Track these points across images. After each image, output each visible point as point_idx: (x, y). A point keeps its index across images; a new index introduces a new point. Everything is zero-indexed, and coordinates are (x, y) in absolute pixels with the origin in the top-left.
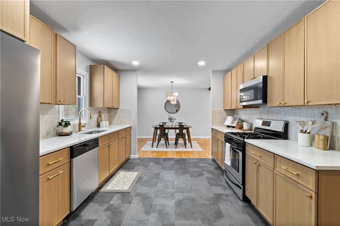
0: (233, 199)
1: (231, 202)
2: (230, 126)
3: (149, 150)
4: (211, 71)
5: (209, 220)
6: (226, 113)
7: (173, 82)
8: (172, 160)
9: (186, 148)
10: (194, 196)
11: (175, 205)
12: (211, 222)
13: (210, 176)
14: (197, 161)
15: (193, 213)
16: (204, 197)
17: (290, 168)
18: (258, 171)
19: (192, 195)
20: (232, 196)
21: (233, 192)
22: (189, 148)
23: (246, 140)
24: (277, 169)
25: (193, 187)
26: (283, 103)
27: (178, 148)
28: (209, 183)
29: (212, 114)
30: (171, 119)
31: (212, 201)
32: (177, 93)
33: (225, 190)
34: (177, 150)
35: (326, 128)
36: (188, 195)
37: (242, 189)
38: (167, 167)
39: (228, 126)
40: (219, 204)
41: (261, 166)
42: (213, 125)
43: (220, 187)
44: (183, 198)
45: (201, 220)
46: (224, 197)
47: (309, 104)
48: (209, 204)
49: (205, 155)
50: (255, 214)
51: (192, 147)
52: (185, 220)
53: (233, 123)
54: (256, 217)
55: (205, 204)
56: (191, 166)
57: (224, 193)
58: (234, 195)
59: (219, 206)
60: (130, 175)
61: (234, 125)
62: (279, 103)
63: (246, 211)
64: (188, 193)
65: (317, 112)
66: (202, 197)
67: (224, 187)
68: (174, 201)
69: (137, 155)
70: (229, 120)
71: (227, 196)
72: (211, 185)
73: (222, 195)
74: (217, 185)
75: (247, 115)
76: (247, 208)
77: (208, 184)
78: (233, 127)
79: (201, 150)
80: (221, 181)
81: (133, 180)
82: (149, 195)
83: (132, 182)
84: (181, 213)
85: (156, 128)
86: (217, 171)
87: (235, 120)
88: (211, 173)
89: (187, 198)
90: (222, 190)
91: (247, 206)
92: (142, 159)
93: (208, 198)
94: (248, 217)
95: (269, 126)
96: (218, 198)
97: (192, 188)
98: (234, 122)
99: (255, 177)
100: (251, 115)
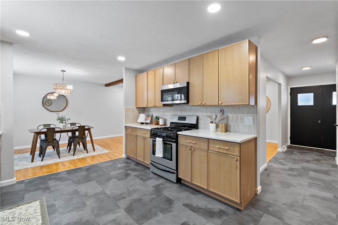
0: (168, 185)
1: (170, 188)
2: (144, 122)
3: (29, 167)
4: (124, 68)
5: (167, 209)
6: (138, 110)
7: (65, 71)
8: (80, 170)
9: (88, 153)
10: (138, 197)
11: (127, 213)
12: (169, 210)
13: (136, 173)
14: (112, 163)
15: (150, 211)
16: (146, 193)
17: (221, 146)
18: (192, 155)
19: (135, 196)
20: (166, 182)
21: (165, 179)
22: (91, 152)
23: (178, 133)
24: (211, 149)
25: (131, 189)
26: (204, 103)
27: (76, 155)
28: (141, 179)
29: (126, 112)
30: (61, 120)
31: (155, 193)
32: (72, 86)
33: (157, 180)
34: (76, 157)
35: (224, 119)
36: (132, 198)
37: (176, 173)
38: (80, 180)
39: (142, 123)
40: (162, 193)
41: (195, 150)
42: (126, 123)
43: (152, 179)
44: (130, 203)
45: (160, 212)
46: (161, 186)
47: (222, 104)
48: (156, 197)
49: (115, 156)
50: (189, 189)
51: (94, 151)
52: (148, 220)
53: (146, 120)
54: (191, 190)
55: (153, 199)
56: (109, 170)
57: (159, 183)
58: (168, 182)
59: (164, 195)
60: (26, 210)
61: (148, 121)
62: (200, 103)
63: (183, 189)
64: (129, 196)
65: (218, 110)
66: (145, 194)
67: (155, 178)
68: (122, 210)
69: (15, 178)
70: (142, 118)
71: (163, 184)
72: (144, 181)
73: (159, 185)
74: (149, 179)
75: (159, 112)
76: (182, 187)
77: (141, 181)
78: (147, 124)
79: (106, 151)
80: (149, 174)
81: (39, 214)
82: (84, 220)
83: (41, 216)
84: (140, 217)
85: (38, 133)
86: (139, 167)
87: (148, 117)
88: (134, 170)
89: (133, 201)
90: (156, 181)
91: (180, 186)
92: (25, 182)
93: (151, 192)
94: (187, 193)
95: (185, 120)
96: (157, 189)
97: (129, 190)
98: (148, 119)
99: (190, 160)
100: (164, 112)
